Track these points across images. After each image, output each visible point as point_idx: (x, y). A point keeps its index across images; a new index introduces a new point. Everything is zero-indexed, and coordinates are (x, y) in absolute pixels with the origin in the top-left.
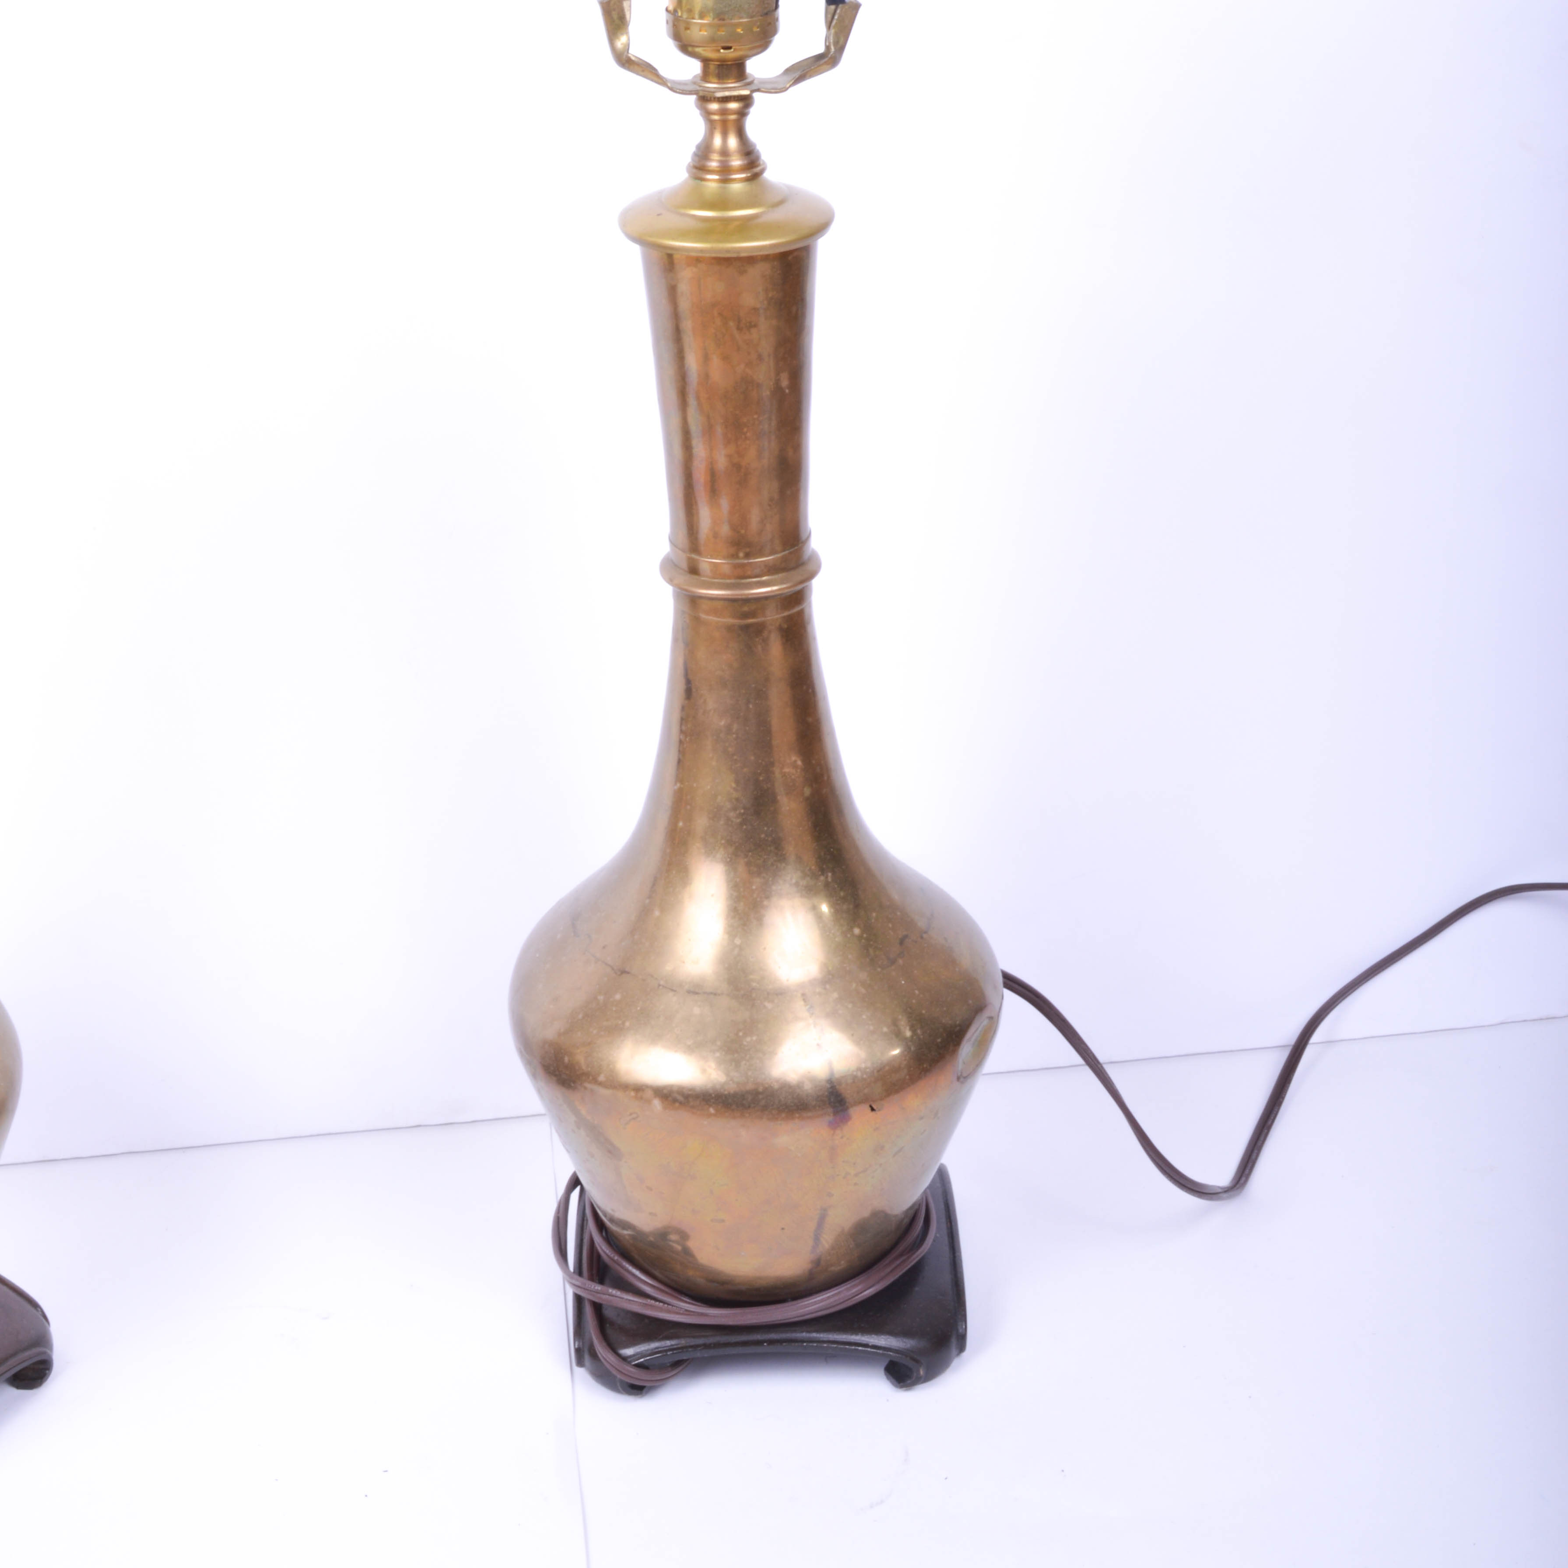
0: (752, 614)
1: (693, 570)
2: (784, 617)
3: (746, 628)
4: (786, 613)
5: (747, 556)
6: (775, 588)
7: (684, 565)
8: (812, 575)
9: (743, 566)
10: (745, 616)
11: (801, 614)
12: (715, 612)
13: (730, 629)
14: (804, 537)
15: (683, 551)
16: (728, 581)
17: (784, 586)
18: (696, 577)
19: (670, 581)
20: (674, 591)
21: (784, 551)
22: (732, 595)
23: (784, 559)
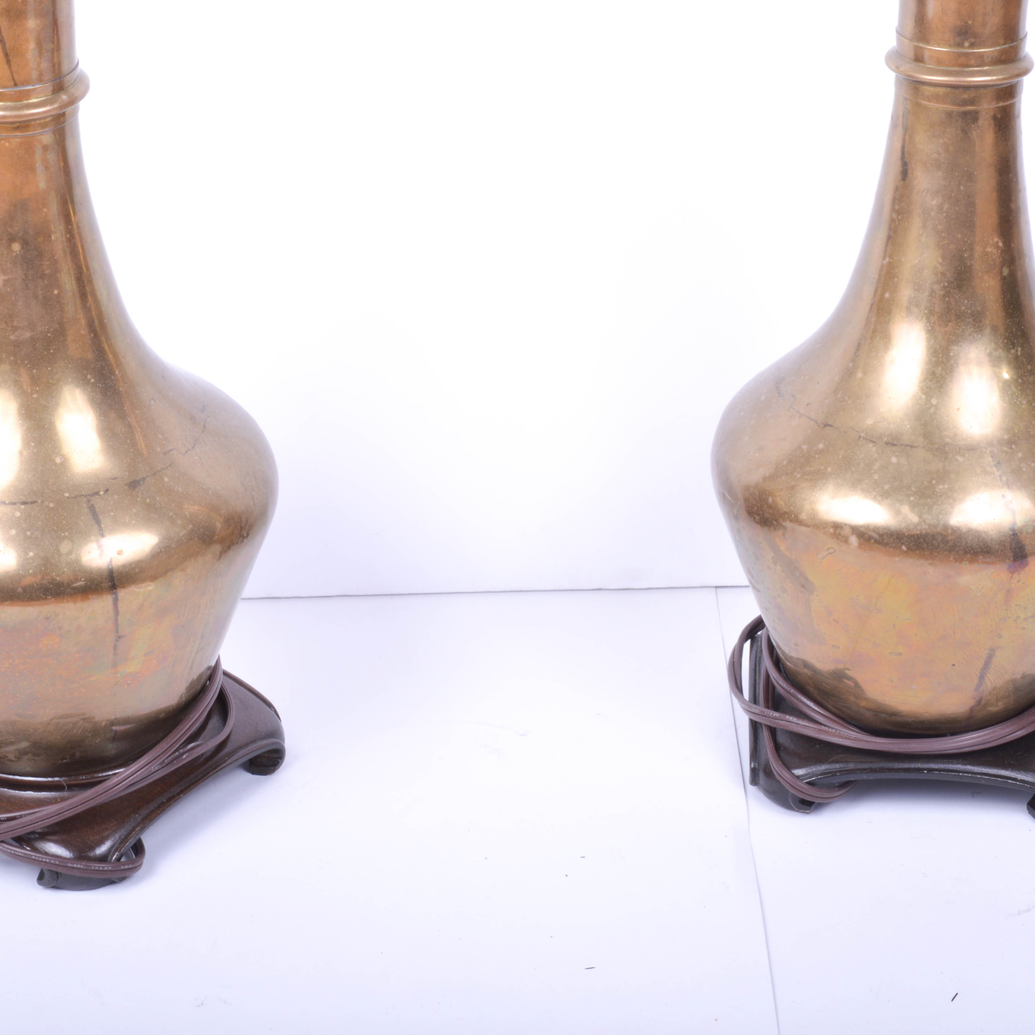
0: (972, 102)
1: (918, 59)
2: (999, 108)
3: (965, 114)
4: (1001, 104)
5: (972, 45)
6: (994, 78)
7: (911, 54)
8: (1026, 72)
9: (967, 55)
10: (965, 103)
11: (1012, 106)
12: (936, 98)
13: (949, 115)
14: (1022, 36)
15: (911, 40)
16: (952, 69)
17: (1000, 77)
18: (921, 64)
19: (896, 69)
20: (897, 78)
21: (1005, 44)
22: (956, 81)
23: (1003, 52)
